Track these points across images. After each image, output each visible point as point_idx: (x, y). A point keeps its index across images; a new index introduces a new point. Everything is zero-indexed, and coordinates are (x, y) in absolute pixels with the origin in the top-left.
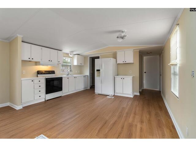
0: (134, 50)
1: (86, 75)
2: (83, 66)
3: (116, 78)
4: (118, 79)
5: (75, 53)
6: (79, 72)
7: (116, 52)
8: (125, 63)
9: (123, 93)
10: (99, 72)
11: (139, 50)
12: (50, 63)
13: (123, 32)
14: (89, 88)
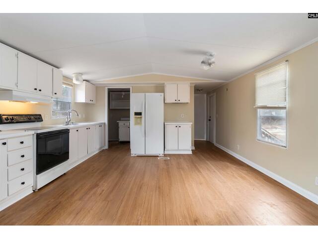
0: (191, 83)
1: (102, 124)
2: (94, 104)
3: (167, 127)
4: (171, 127)
5: (85, 77)
6: (84, 116)
7: (164, 84)
8: (179, 102)
9: (178, 150)
10: (140, 116)
11: (194, 85)
12: (37, 94)
13: (211, 55)
14: (106, 147)
